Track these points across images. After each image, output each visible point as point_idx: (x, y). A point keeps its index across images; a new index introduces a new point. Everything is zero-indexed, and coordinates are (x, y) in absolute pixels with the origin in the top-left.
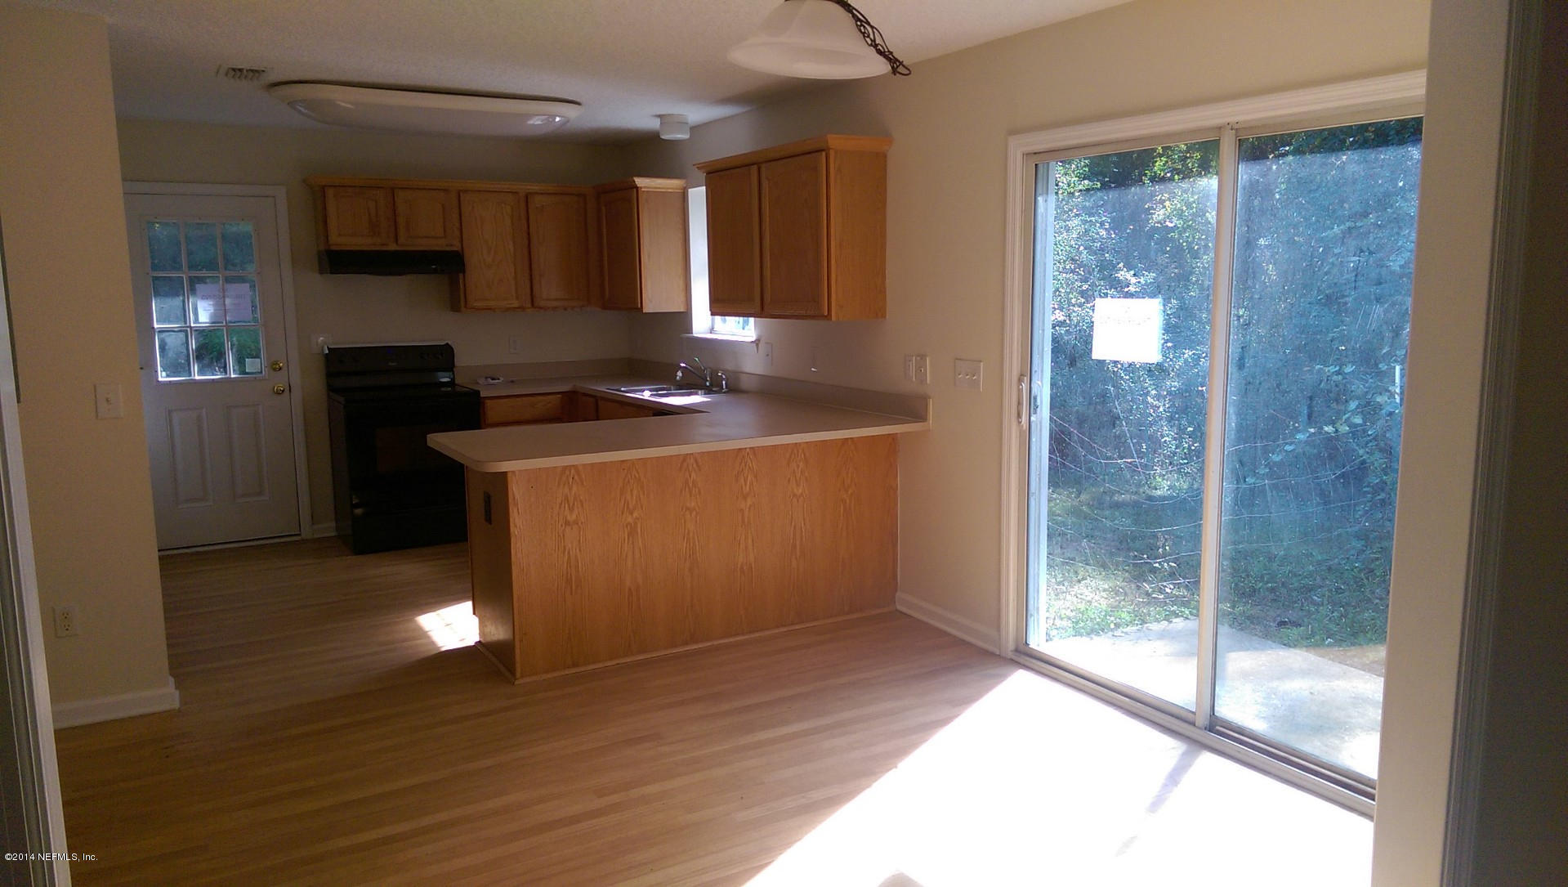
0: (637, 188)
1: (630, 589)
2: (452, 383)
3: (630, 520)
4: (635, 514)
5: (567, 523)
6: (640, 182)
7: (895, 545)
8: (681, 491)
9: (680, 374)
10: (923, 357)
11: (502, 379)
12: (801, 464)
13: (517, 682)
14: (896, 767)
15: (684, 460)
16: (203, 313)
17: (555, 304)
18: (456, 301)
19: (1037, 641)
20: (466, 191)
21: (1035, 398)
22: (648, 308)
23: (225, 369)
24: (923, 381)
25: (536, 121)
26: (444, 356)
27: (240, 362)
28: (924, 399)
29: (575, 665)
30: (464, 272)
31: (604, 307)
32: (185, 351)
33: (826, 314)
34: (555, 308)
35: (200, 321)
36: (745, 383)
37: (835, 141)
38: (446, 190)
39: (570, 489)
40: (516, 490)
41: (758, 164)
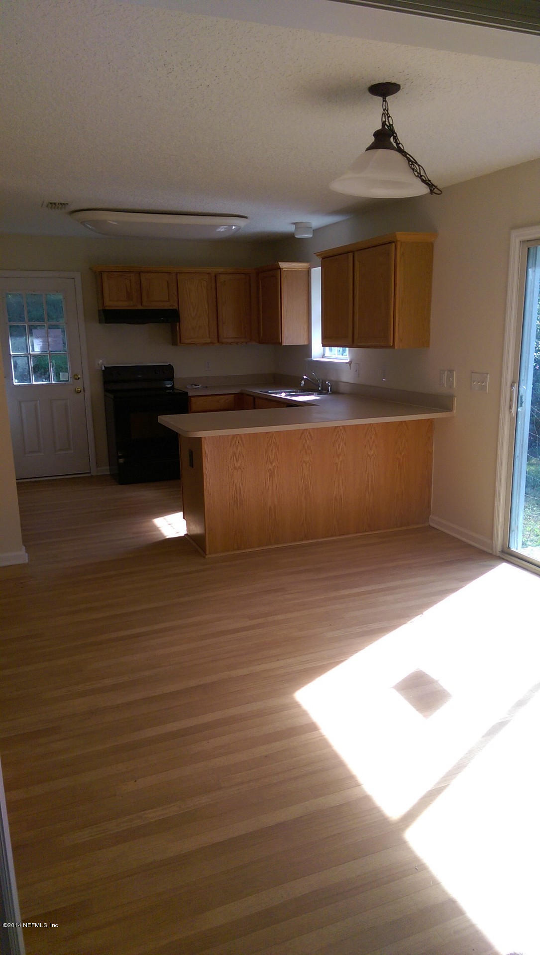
0: (280, 269)
1: (270, 508)
2: (172, 388)
3: (270, 467)
4: (274, 464)
5: (235, 468)
6: (282, 265)
7: (430, 486)
8: (301, 451)
9: (303, 382)
10: (451, 371)
11: (200, 385)
12: (373, 437)
13: (207, 557)
14: (422, 614)
15: (303, 433)
16: (37, 346)
17: (232, 340)
18: (175, 339)
19: (516, 547)
20: (181, 273)
21: (522, 397)
22: (286, 342)
23: (48, 378)
24: (451, 386)
25: (222, 229)
26: (167, 371)
27: (57, 375)
28: (451, 397)
29: (238, 549)
30: (179, 322)
31: (260, 342)
32: (27, 368)
33: (392, 345)
34: (230, 343)
35: (35, 350)
36: (343, 388)
37: (401, 236)
38: (169, 273)
39: (237, 449)
40: (206, 448)
41: (353, 252)
